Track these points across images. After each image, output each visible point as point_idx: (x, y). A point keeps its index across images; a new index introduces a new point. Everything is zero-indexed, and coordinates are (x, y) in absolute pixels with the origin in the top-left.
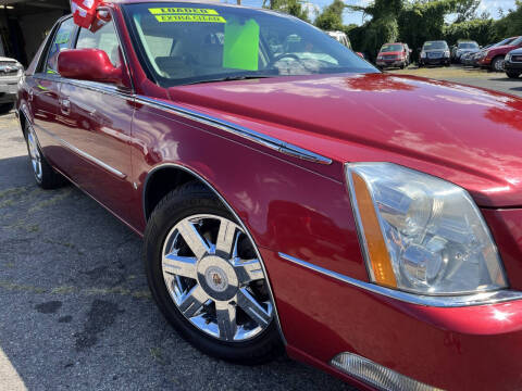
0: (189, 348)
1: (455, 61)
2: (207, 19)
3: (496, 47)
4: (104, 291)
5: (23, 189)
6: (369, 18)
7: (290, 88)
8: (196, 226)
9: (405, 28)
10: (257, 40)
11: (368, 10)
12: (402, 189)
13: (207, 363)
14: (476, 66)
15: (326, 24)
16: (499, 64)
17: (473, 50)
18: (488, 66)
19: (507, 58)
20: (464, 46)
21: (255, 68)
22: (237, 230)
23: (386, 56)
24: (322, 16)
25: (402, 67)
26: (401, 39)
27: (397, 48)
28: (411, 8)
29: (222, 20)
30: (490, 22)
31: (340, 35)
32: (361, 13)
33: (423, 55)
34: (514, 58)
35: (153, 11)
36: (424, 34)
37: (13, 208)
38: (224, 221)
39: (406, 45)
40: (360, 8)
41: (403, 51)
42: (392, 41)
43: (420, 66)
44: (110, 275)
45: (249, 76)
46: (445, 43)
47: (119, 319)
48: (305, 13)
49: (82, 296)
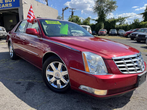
0: (50, 91)
1: (118, 35)
2: (57, 24)
3: (129, 31)
4: (31, 81)
5: (7, 59)
6: (97, 22)
7: (75, 39)
8: (54, 64)
9: (106, 25)
10: (68, 28)
11: (96, 20)
12: (91, 56)
13: (54, 93)
14: (123, 36)
15: (85, 23)
16: (129, 36)
17: (123, 32)
18: (126, 36)
19: (131, 34)
20: (121, 31)
21: (67, 34)
22: (62, 65)
23: (101, 32)
24: (85, 21)
25: (105, 35)
26: (105, 28)
27: (104, 30)
28: (107, 20)
29: (60, 24)
30: (128, 25)
31: (88, 27)
32: (95, 21)
33: (110, 32)
34: (132, 34)
35: (46, 21)
36: (110, 27)
37: (5, 64)
38: (60, 63)
39: (106, 30)
40: (94, 20)
41: (105, 31)
42: (102, 29)
43: (109, 35)
44: (32, 78)
45: (66, 36)
46: (116, 30)
47: (35, 86)
48: (80, 20)
49: (26, 81)
